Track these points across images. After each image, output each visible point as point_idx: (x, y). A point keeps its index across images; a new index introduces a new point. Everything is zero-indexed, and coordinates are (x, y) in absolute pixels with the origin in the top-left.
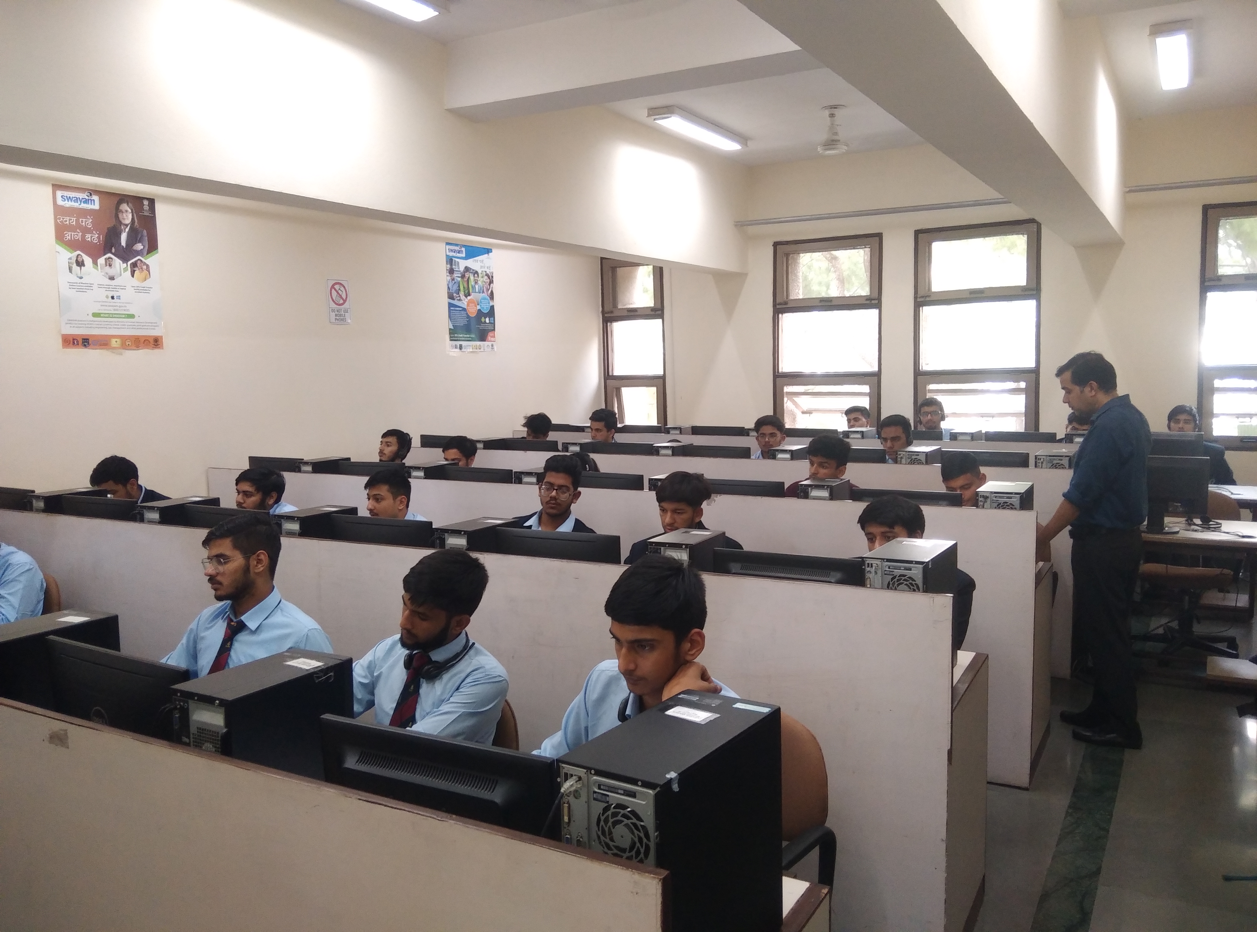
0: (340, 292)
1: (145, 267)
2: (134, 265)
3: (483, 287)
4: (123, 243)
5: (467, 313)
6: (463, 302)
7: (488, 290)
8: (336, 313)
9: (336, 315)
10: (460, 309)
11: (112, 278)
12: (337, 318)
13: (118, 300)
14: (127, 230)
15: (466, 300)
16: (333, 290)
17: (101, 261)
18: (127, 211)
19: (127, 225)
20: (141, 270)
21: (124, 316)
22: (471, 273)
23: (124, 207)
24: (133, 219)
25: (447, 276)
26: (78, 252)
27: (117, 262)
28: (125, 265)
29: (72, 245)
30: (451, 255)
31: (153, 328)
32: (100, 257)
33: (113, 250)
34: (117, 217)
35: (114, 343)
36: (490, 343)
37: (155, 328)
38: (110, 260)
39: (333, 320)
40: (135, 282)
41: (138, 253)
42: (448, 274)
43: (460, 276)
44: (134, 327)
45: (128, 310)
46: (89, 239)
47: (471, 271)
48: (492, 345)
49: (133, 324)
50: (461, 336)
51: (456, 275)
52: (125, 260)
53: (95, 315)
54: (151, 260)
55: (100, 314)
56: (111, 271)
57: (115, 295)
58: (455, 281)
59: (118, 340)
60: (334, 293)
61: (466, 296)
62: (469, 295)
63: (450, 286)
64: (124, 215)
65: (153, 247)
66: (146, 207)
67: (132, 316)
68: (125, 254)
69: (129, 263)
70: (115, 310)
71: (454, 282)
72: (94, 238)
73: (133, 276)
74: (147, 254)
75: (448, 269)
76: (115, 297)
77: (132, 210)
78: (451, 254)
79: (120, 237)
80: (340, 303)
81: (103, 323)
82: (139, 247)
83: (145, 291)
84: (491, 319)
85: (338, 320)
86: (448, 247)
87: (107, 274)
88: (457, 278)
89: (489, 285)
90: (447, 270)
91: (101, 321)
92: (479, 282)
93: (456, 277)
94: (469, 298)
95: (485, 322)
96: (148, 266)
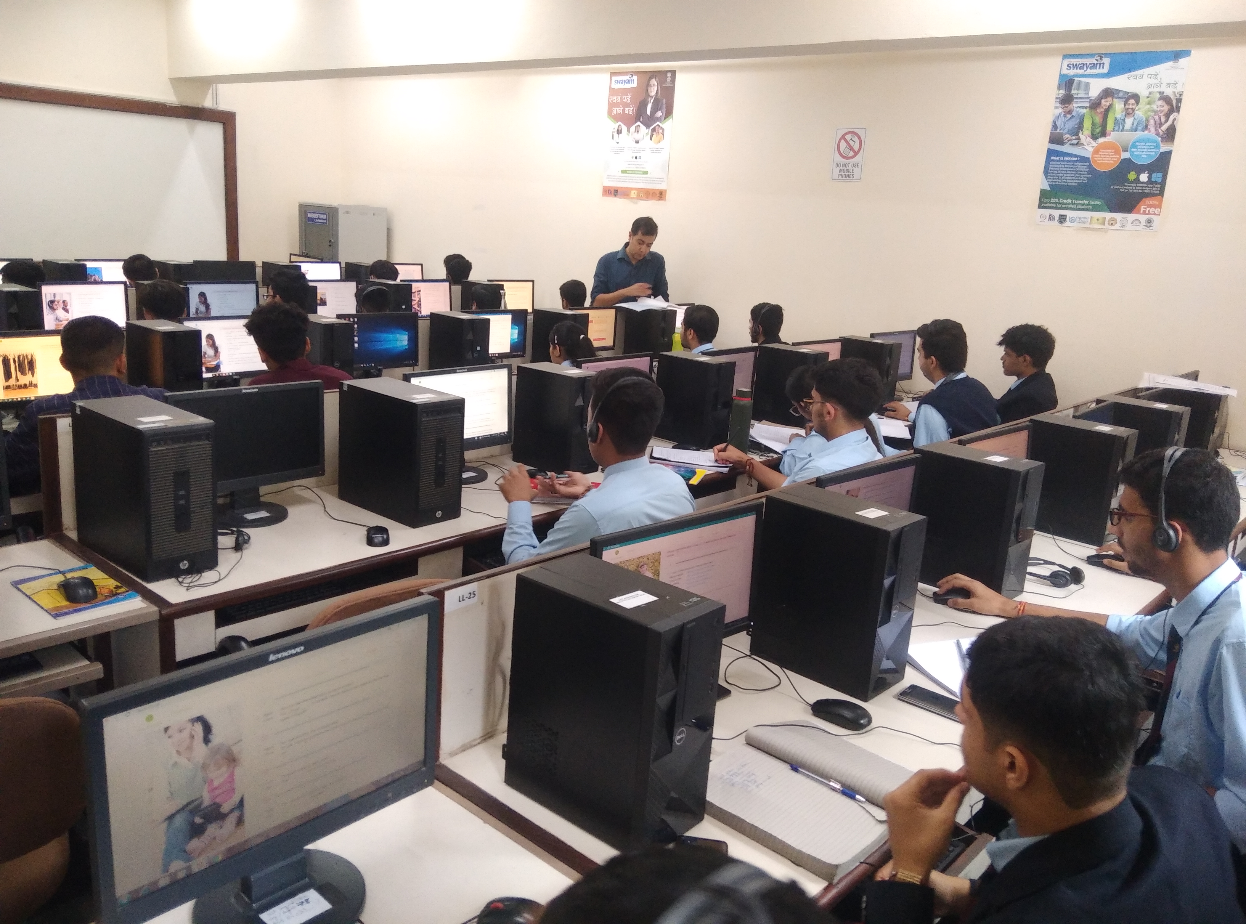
0: (851, 143)
1: (661, 131)
2: (654, 130)
3: (1147, 120)
4: (649, 113)
5: (1090, 165)
6: (1086, 147)
7: (1161, 125)
8: (841, 168)
9: (840, 171)
10: (1076, 159)
11: (637, 142)
12: (842, 173)
13: (640, 160)
14: (652, 101)
15: (1094, 144)
16: (843, 141)
17: (633, 128)
18: (654, 85)
19: (652, 97)
20: (657, 134)
21: (641, 172)
22: (1120, 98)
23: (654, 82)
24: (657, 92)
25: (1056, 107)
26: (620, 123)
27: (643, 128)
28: (648, 130)
29: (616, 118)
30: (1072, 74)
31: (659, 182)
32: (632, 125)
33: (641, 119)
34: (647, 90)
35: (633, 194)
36: (1143, 218)
37: (662, 182)
38: (639, 127)
39: (836, 176)
40: (652, 144)
41: (659, 119)
42: (1058, 105)
43: (1088, 105)
44: (647, 182)
45: (644, 168)
46: (627, 112)
47: (1121, 95)
48: (1149, 221)
49: (646, 179)
50: (1069, 201)
51: (1077, 105)
52: (648, 126)
53: (623, 172)
54: (667, 125)
55: (626, 171)
56: (638, 136)
57: (638, 155)
58: (1074, 114)
59: (635, 192)
60: (843, 145)
61: (1094, 137)
62: (1103, 134)
63: (1058, 123)
64: (652, 88)
65: (669, 113)
66: (669, 79)
67: (646, 173)
68: (649, 121)
69: (651, 128)
70: (637, 168)
71: (1069, 116)
72: (630, 111)
73: (651, 139)
74: (664, 120)
75: (1060, 96)
76: (638, 158)
77: (658, 84)
78: (1072, 72)
79: (647, 107)
80: (850, 155)
81: (627, 178)
82: (659, 114)
83: (657, 152)
84: (1154, 175)
85: (842, 176)
86: (1066, 62)
87: (634, 139)
88: (1078, 109)
89: (1167, 116)
90: (1057, 98)
91: (626, 177)
92: (1136, 112)
93: (1077, 107)
94: (1101, 140)
95: (1137, 180)
96: (663, 130)
